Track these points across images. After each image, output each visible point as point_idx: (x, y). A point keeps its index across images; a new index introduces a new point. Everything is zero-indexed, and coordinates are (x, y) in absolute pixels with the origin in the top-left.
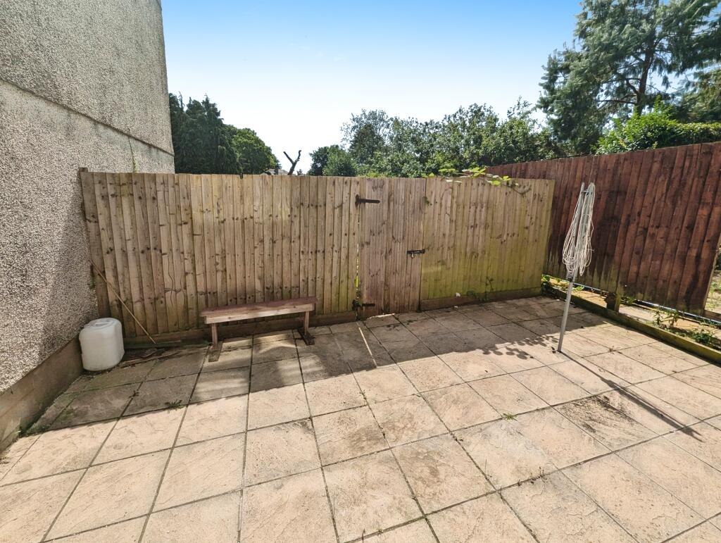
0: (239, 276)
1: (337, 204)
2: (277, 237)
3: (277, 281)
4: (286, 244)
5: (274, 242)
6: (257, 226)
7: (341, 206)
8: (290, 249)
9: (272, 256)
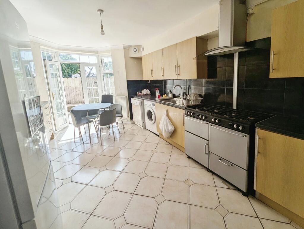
0: (69, 99)
1: (90, 83)
2: (77, 90)
3: (78, 100)
4: (79, 91)
5: (76, 91)
6: (72, 88)
7: (91, 84)
8: (80, 93)
9: (76, 94)
